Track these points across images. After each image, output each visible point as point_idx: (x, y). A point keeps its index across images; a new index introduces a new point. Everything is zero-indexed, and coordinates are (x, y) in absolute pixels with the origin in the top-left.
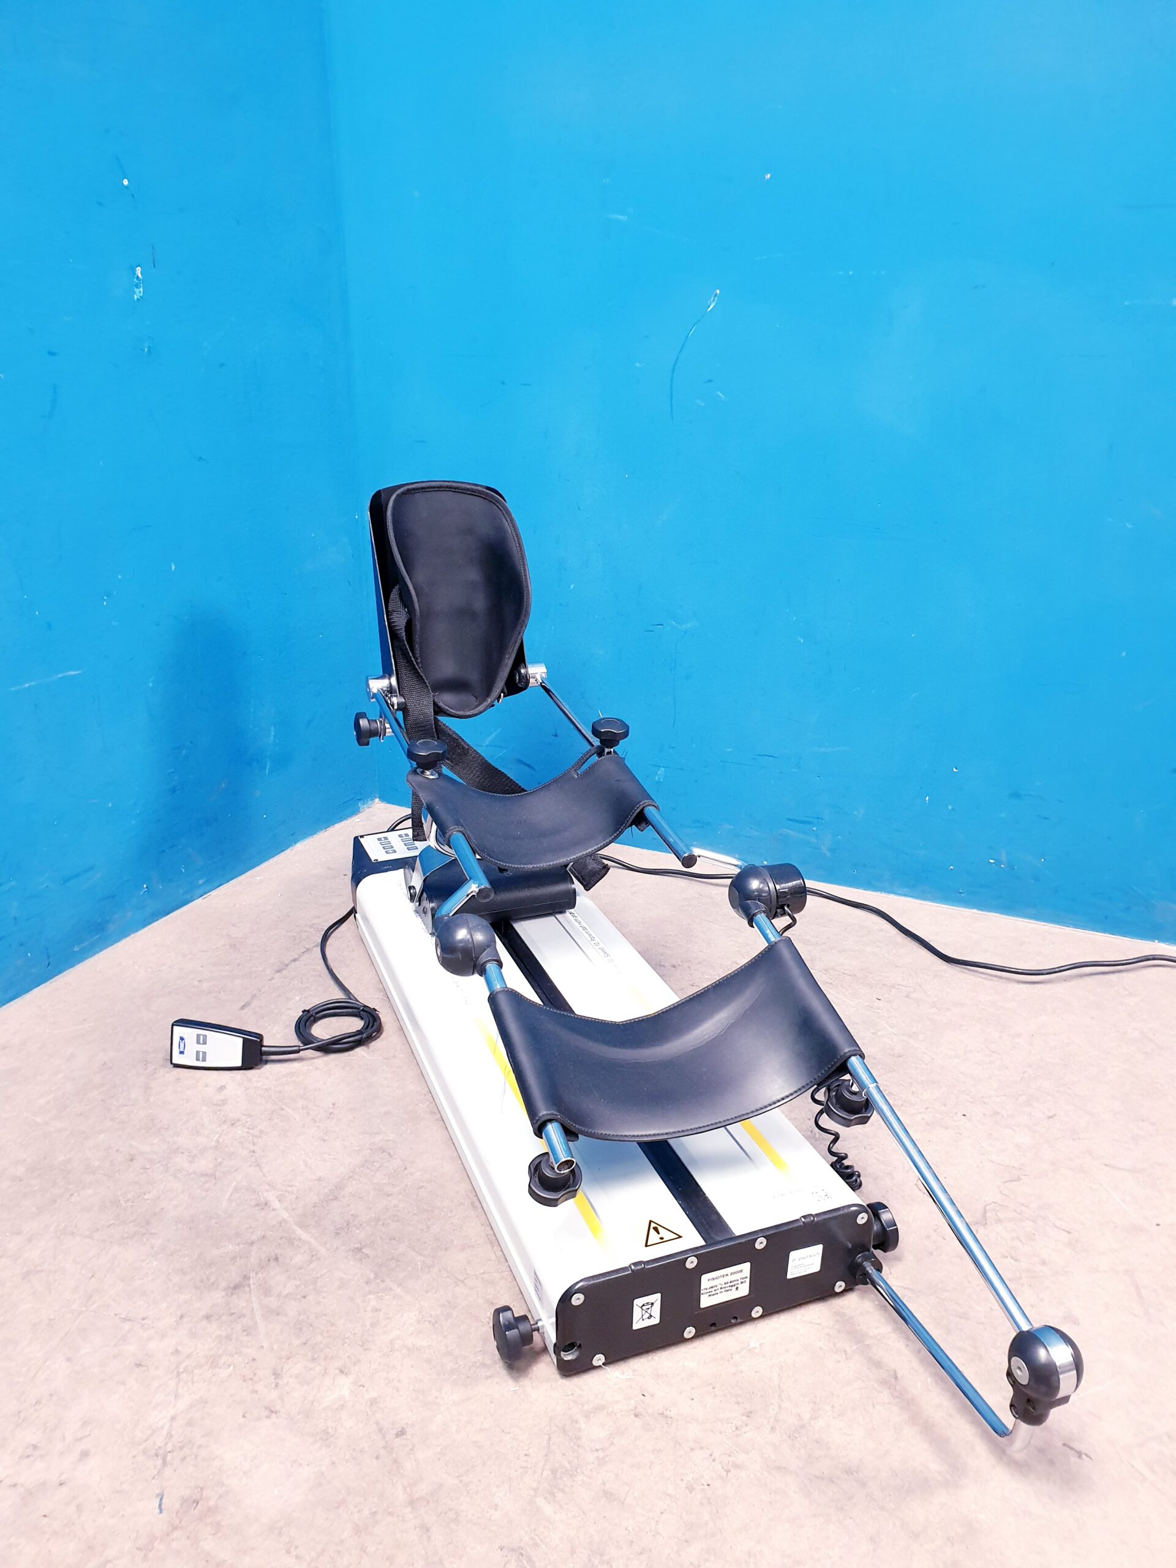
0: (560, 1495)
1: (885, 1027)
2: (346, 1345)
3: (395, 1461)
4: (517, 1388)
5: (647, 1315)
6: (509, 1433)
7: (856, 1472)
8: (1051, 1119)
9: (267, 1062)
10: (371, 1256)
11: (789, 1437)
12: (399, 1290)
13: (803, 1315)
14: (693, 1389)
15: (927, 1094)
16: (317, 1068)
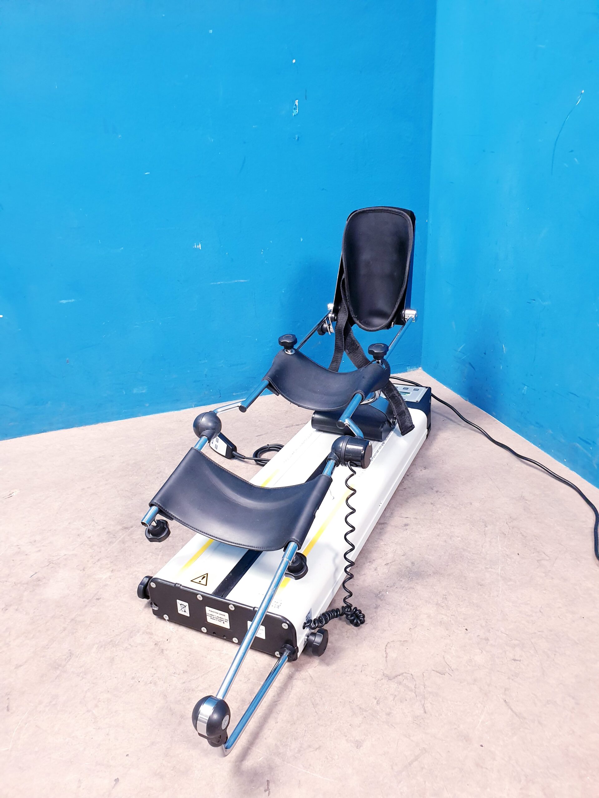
0: (102, 649)
1: (498, 568)
2: (124, 564)
3: (86, 606)
4: (141, 610)
5: (183, 610)
6: (119, 621)
7: (184, 719)
8: (513, 661)
9: (236, 459)
10: (169, 541)
11: (184, 690)
12: (160, 557)
13: (257, 656)
14: (183, 650)
15: (465, 609)
16: (247, 468)
